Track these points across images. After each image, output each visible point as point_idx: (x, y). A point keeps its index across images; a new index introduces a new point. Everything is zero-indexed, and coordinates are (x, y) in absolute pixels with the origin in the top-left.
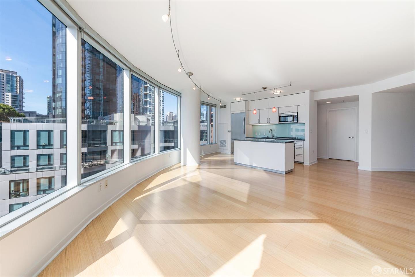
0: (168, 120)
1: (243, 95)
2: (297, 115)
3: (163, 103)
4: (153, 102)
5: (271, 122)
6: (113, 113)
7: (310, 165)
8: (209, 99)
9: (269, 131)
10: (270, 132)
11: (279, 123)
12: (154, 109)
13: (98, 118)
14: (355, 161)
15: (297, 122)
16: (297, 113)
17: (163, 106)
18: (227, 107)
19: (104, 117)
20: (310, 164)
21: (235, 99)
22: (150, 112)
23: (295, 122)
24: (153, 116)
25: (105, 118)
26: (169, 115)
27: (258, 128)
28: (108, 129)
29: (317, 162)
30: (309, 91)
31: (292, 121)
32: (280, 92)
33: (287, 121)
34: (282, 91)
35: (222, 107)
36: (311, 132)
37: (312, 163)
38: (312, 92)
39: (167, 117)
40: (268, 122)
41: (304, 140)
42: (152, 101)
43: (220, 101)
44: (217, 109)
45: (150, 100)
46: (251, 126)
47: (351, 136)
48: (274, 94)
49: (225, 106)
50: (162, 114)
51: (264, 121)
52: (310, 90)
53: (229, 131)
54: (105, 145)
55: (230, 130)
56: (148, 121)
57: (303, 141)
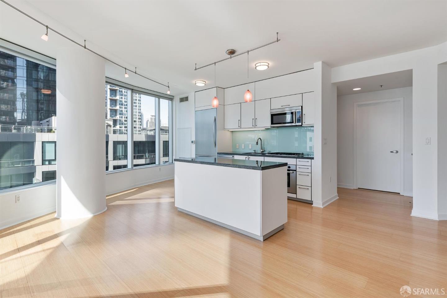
0: (149, 126)
1: (196, 69)
2: (301, 110)
3: (140, 104)
4: (125, 102)
5: (259, 124)
6: (52, 116)
7: (325, 206)
8: (127, 76)
9: (257, 141)
10: (257, 143)
11: (271, 127)
12: (127, 111)
13: (31, 123)
14: (401, 194)
15: (300, 124)
16: (302, 107)
17: (140, 107)
18: (189, 99)
19: (41, 122)
20: (323, 204)
21: (194, 82)
22: (120, 116)
23: (297, 124)
24: (125, 120)
25: (42, 124)
26: (150, 120)
27: (240, 137)
28: (36, 140)
29: (338, 198)
30: (320, 63)
31: (293, 122)
32: (267, 64)
33: (286, 123)
34: (271, 64)
35: (182, 100)
36: (325, 144)
37: (327, 202)
38: (327, 66)
39: (147, 123)
40: (254, 125)
41: (313, 158)
42: (123, 100)
43: (169, 87)
44: (174, 103)
45: (121, 98)
46: (229, 134)
47: (394, 150)
48: (258, 68)
49: (186, 99)
50: (138, 119)
51: (247, 123)
52: (323, 62)
53: (192, 142)
54: (31, 165)
55: (194, 139)
56: (108, 127)
57: (310, 160)
